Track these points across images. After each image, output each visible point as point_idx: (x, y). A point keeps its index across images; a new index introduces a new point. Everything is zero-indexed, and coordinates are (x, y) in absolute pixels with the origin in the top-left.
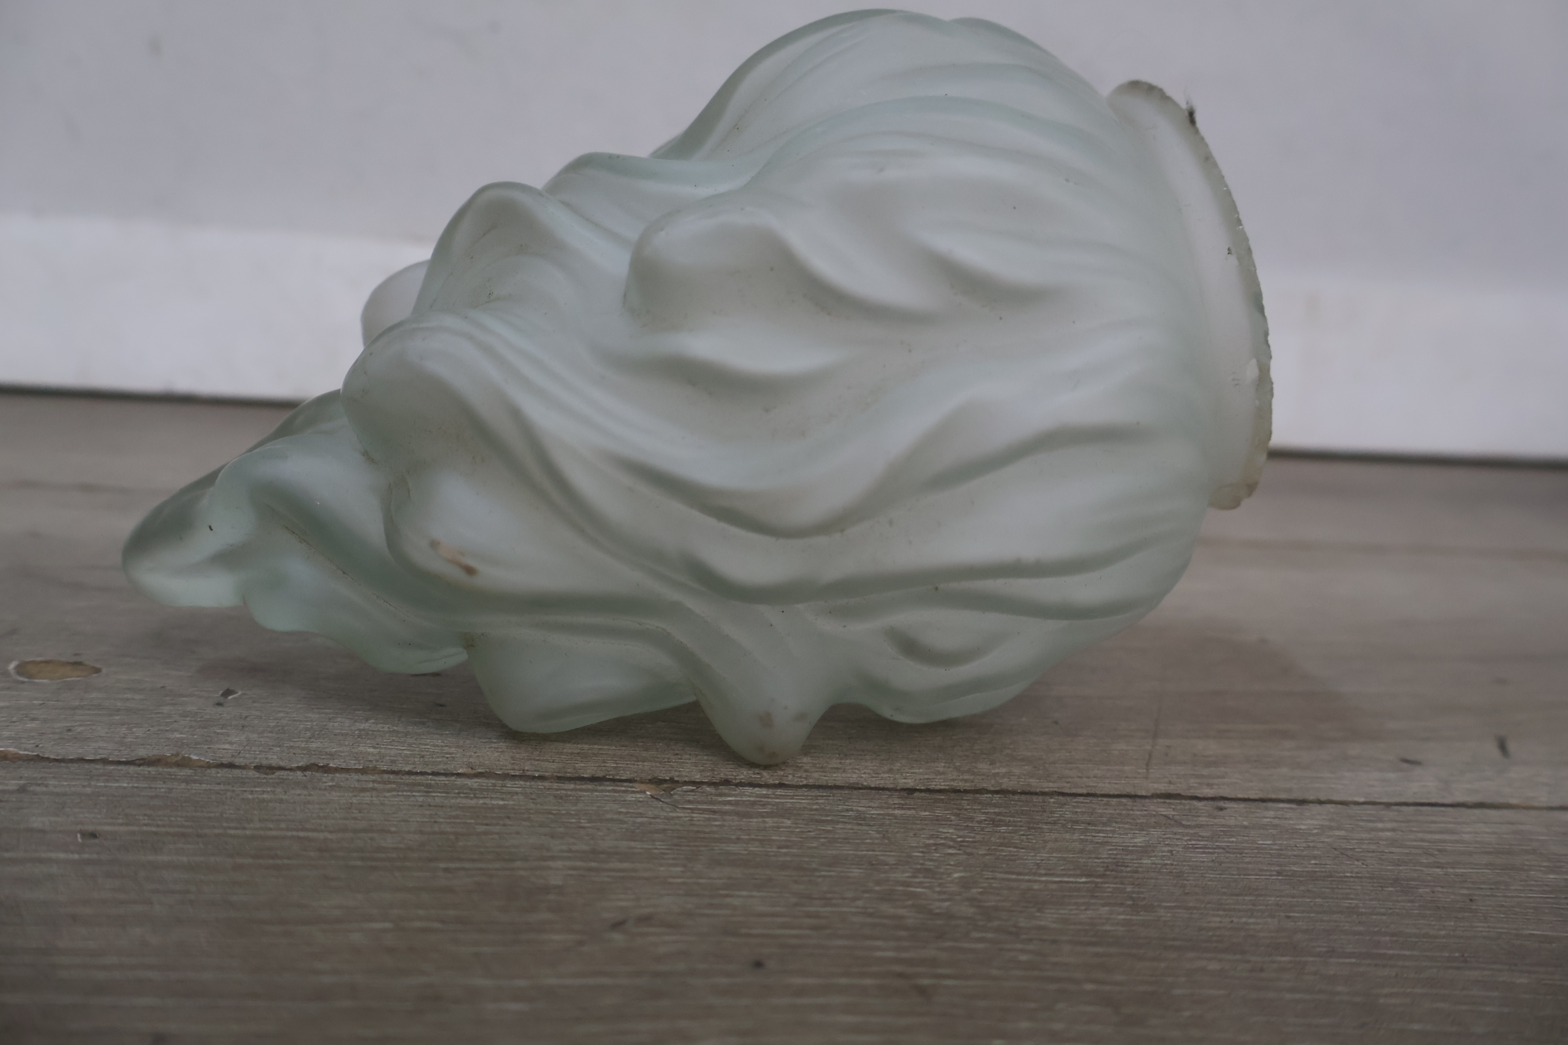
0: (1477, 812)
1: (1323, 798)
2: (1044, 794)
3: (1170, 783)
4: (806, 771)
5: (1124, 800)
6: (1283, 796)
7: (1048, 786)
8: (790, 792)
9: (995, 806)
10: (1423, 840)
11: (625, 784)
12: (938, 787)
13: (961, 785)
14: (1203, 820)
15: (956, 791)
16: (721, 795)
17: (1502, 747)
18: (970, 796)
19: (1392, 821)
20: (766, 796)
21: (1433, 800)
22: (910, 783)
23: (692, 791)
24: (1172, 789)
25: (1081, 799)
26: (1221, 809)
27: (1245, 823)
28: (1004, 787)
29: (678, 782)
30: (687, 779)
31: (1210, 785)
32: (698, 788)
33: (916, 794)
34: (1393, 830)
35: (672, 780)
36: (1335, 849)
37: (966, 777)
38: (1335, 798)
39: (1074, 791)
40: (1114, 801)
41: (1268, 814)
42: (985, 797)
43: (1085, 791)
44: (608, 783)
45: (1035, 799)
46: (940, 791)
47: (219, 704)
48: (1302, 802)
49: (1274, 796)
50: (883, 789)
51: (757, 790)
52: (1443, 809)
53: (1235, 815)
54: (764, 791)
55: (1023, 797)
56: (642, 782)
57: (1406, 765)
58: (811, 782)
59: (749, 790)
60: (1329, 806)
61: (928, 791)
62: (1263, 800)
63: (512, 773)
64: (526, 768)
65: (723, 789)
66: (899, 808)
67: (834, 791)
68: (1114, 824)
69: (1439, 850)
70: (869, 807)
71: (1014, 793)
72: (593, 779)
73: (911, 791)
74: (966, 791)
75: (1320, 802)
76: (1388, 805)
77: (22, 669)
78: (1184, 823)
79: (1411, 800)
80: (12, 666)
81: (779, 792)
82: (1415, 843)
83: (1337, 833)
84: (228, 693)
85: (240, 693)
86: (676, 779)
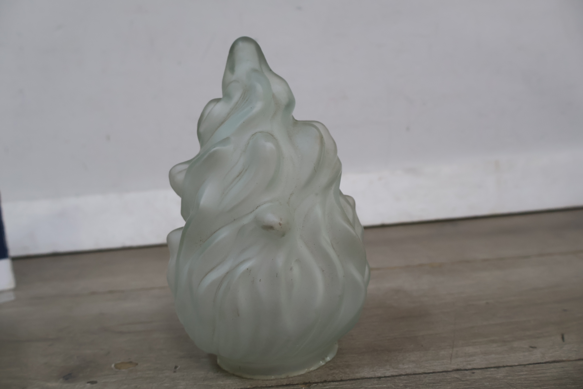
0: (552, 364)
1: (505, 365)
2: (419, 374)
3: (458, 365)
4: (348, 374)
5: (444, 373)
6: (492, 366)
7: (421, 371)
8: (344, 383)
9: (405, 380)
10: (535, 377)
11: (297, 386)
12: (388, 375)
13: (395, 374)
14: (468, 378)
15: (393, 376)
16: (325, 386)
17: (563, 338)
18: (397, 378)
19: (526, 371)
20: (337, 385)
21: (539, 362)
22: (379, 375)
23: (316, 386)
24: (458, 367)
25: (431, 374)
26: (474, 373)
27: (481, 377)
28: (408, 373)
29: (311, 383)
30: (314, 382)
31: (470, 364)
32: (317, 384)
33: (382, 379)
34: (526, 375)
35: (309, 383)
36: (508, 384)
37: (396, 370)
38: (508, 365)
39: (429, 372)
40: (441, 374)
41: (488, 373)
42: (402, 377)
43: (432, 371)
44: (291, 386)
45: (417, 376)
46: (389, 377)
47: (175, 372)
48: (498, 367)
49: (489, 366)
50: (372, 378)
51: (335, 383)
52: (542, 365)
53: (478, 375)
54: (337, 383)
55: (414, 376)
56: (301, 384)
57: (531, 349)
58: (350, 378)
59: (332, 383)
60: (506, 368)
61: (385, 377)
62: (486, 368)
63: (263, 386)
64: (267, 384)
65: (325, 384)
66: (377, 385)
67: (357, 381)
68: (441, 383)
69: (540, 381)
70: (368, 385)
71: (411, 374)
72: (287, 385)
73: (380, 378)
74: (396, 376)
75: (504, 367)
76: (525, 365)
77: (116, 366)
78: (462, 379)
79: (532, 362)
80: (113, 366)
81: (341, 383)
82: (533, 379)
83: (509, 378)
84: (176, 367)
85: (179, 367)
86: (311, 382)
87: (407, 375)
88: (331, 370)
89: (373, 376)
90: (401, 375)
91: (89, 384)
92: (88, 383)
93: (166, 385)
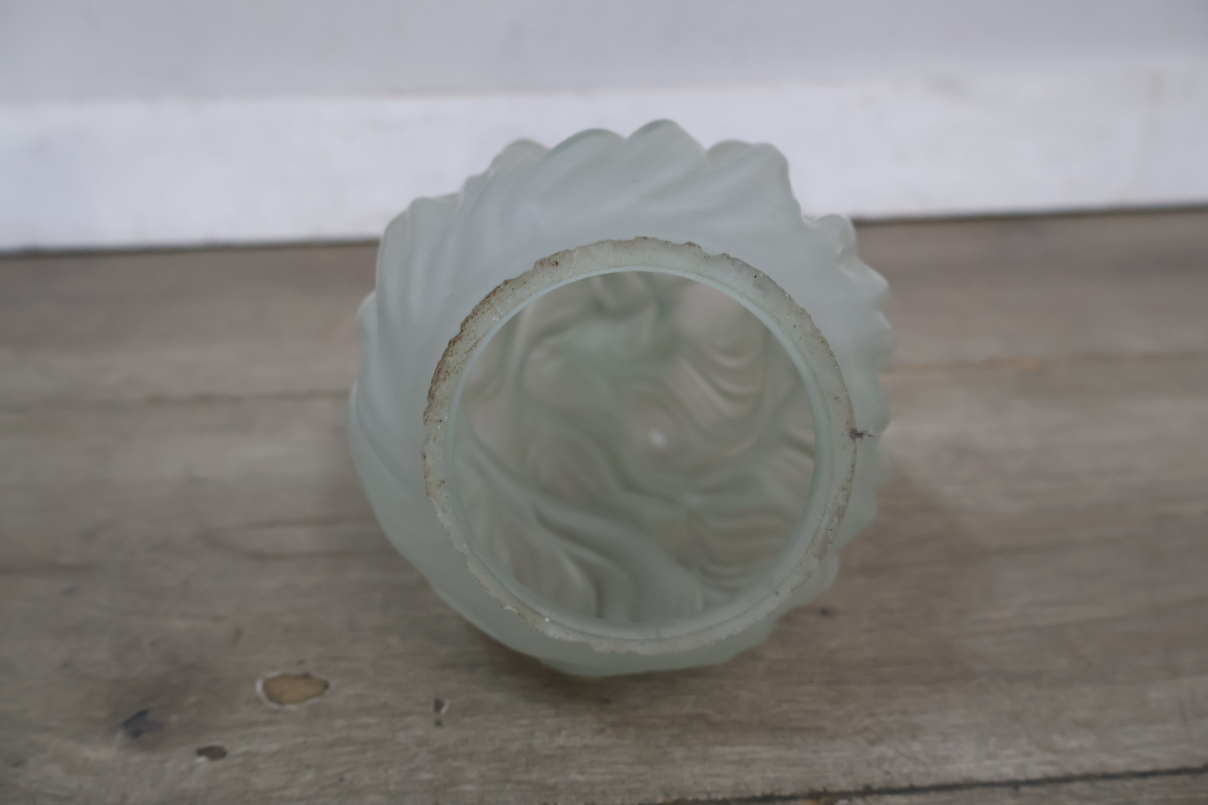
4: (923, 763)
8: (923, 798)
15: (1050, 780)
22: (1010, 771)
29: (832, 795)
35: (827, 793)
37: (1051, 757)
42: (1076, 787)
45: (1115, 784)
50: (993, 784)
51: (898, 799)
54: (903, 800)
58: (934, 780)
59: (889, 799)
61: (1029, 782)
73: (1016, 784)
74: (1059, 780)
77: (268, 690)
80: (259, 686)
81: (914, 799)
84: (438, 705)
85: (447, 704)
86: (829, 789)
87: (1086, 777)
88: (872, 743)
89: (996, 779)
90: (1068, 779)
91: (202, 760)
92: (201, 752)
93: (425, 776)
